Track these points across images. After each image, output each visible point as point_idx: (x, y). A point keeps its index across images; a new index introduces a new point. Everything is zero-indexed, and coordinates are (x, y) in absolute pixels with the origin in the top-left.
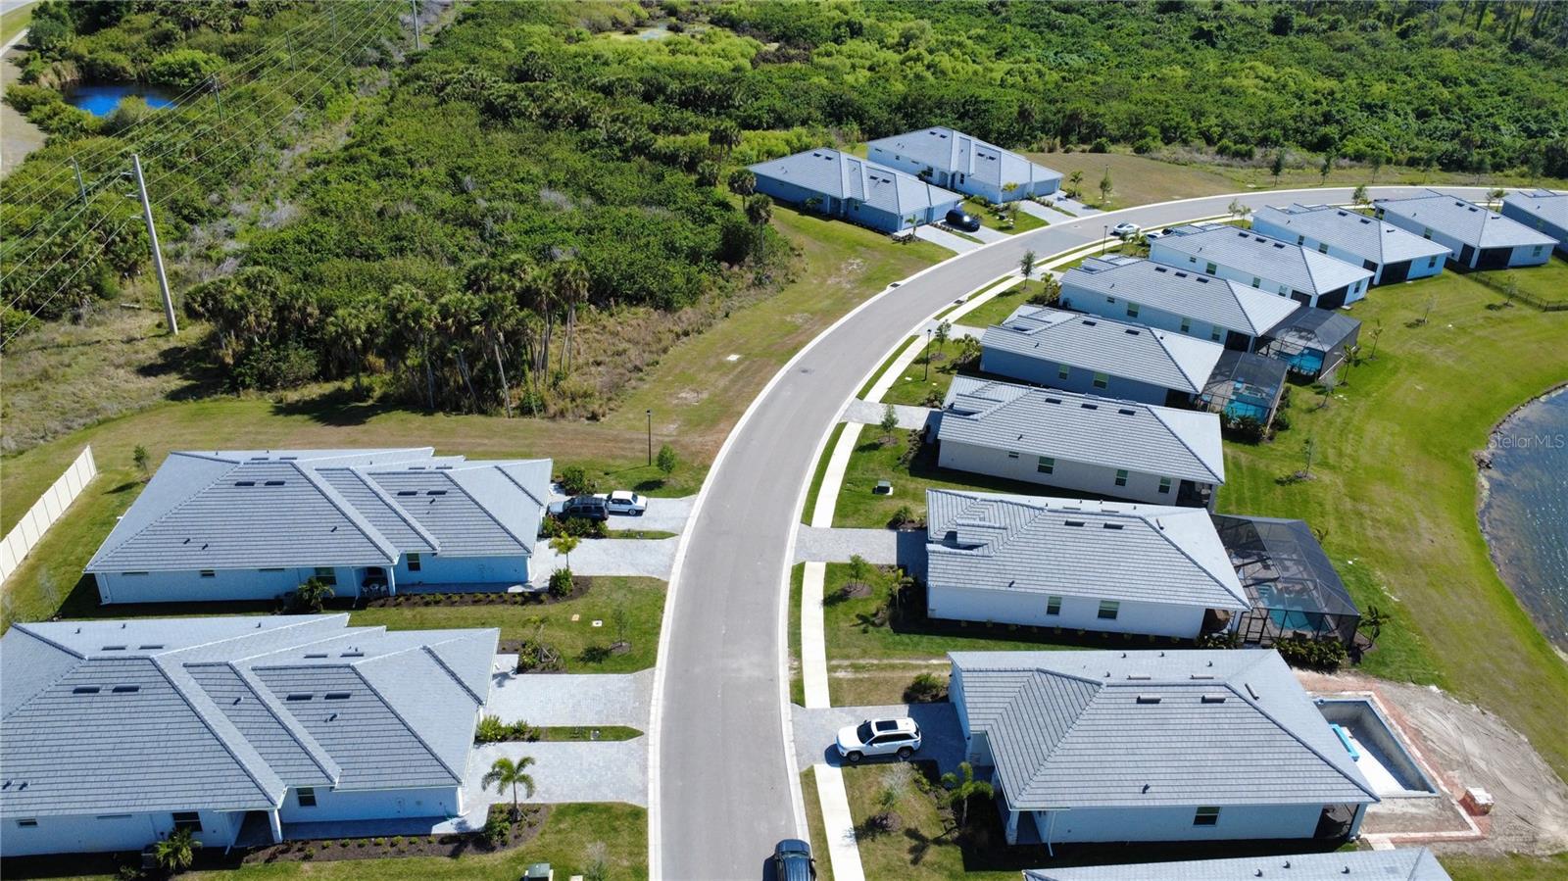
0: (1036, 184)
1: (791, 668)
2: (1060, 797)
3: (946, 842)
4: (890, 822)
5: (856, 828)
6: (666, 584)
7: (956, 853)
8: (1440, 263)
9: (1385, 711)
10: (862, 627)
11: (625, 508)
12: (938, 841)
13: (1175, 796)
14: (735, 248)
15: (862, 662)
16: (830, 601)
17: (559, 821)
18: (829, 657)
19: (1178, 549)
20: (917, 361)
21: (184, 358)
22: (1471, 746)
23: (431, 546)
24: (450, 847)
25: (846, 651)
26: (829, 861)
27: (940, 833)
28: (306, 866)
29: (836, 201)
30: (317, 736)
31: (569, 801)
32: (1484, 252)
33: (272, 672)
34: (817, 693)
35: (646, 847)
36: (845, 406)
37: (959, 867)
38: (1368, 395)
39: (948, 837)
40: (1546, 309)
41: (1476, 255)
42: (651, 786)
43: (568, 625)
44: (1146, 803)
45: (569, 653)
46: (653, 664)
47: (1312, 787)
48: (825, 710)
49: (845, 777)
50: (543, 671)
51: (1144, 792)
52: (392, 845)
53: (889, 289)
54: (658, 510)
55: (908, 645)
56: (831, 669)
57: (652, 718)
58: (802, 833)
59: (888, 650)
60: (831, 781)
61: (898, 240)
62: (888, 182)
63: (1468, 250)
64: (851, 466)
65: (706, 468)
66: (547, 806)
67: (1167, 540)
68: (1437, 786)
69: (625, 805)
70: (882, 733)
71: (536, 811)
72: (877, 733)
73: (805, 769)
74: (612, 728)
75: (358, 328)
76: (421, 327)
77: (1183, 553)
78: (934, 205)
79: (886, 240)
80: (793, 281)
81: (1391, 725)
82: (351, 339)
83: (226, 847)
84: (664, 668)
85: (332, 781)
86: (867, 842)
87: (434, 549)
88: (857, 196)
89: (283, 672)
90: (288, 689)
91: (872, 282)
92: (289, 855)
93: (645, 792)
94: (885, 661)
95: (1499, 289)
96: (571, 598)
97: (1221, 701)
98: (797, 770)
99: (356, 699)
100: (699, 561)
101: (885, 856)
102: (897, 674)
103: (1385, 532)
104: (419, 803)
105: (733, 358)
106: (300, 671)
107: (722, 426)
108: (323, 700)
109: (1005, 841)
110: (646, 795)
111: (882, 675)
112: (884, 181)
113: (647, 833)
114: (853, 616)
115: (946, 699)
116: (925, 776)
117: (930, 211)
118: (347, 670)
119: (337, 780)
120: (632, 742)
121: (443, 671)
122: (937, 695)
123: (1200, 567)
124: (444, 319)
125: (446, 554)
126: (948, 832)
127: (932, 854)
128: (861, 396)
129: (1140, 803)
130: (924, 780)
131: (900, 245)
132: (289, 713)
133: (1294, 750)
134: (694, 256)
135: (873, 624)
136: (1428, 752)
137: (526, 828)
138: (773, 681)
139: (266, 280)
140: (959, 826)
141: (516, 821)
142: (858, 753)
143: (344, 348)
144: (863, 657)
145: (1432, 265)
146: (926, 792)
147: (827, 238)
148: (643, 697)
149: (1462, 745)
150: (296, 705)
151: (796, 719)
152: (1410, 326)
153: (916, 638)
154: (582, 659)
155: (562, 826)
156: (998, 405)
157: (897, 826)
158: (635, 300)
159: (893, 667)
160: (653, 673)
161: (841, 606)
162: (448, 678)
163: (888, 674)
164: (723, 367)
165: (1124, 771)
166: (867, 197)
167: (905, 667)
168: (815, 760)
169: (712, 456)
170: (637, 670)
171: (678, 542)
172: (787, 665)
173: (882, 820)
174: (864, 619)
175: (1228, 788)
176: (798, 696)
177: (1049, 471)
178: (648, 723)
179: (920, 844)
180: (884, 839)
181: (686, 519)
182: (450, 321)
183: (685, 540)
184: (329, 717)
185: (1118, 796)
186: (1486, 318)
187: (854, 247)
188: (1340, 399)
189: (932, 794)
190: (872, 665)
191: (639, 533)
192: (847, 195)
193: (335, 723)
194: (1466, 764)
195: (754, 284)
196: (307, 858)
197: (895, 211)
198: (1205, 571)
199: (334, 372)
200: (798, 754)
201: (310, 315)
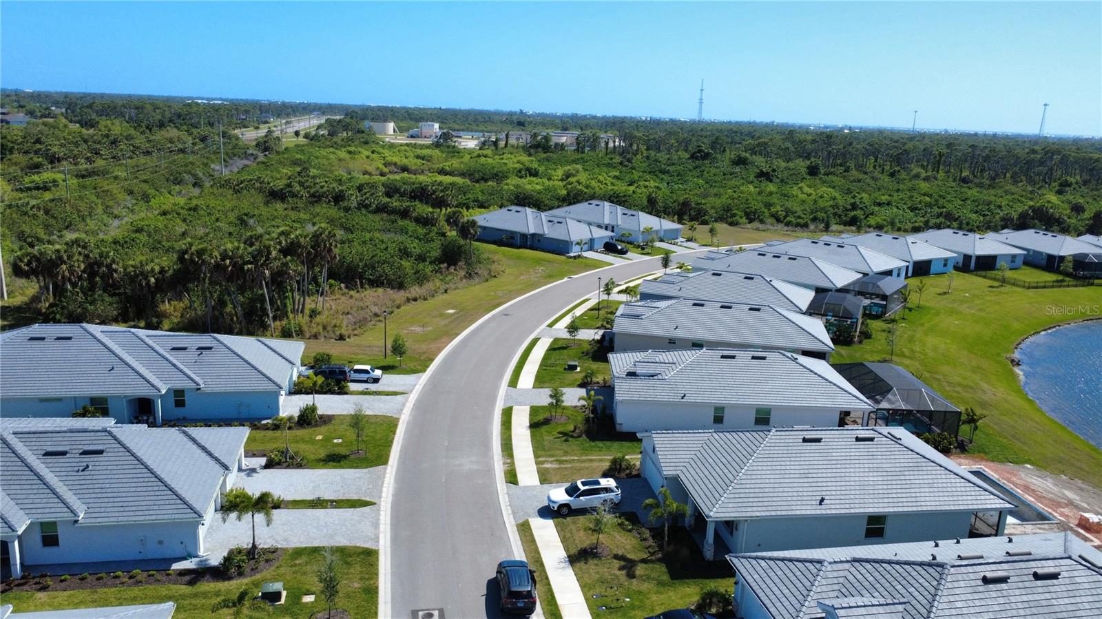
0: (665, 231)
1: (504, 464)
2: (749, 509)
3: (652, 562)
4: (600, 551)
5: (569, 556)
6: (398, 420)
7: (660, 571)
8: (952, 262)
9: (997, 477)
10: (563, 439)
11: (364, 377)
12: (644, 561)
13: (847, 506)
14: (451, 257)
15: (565, 458)
16: (534, 426)
17: (296, 559)
18: (536, 456)
19: (812, 371)
20: (591, 310)
21: (9, 312)
22: (1070, 494)
23: (195, 382)
24: (187, 578)
25: (551, 453)
26: (547, 578)
27: (645, 556)
28: (40, 595)
29: (524, 236)
30: (67, 483)
31: (304, 546)
32: (979, 258)
33: (32, 435)
34: (528, 474)
35: (377, 574)
36: (538, 330)
37: (666, 578)
38: (922, 325)
39: (653, 558)
40: (1029, 288)
41: (973, 260)
42: (381, 536)
43: (314, 442)
44: (824, 512)
45: (312, 457)
46: (385, 462)
47: (960, 498)
48: (535, 486)
49: (556, 526)
50: (288, 467)
51: (820, 504)
52: (131, 578)
53: (566, 279)
54: (390, 381)
55: (602, 447)
56: (537, 463)
57: (384, 495)
58: (519, 554)
59: (585, 451)
60: (546, 532)
61: (571, 257)
62: (561, 223)
63: (967, 258)
64: (545, 358)
65: (432, 360)
66: (284, 550)
67: (801, 365)
68: (1055, 517)
69: (358, 547)
70: (587, 487)
71: (274, 552)
72: (582, 488)
73: (521, 521)
74: (348, 500)
75: (153, 270)
76: (203, 261)
77: (816, 374)
78: (595, 236)
79: (563, 258)
80: (495, 277)
81: (1004, 483)
82: (146, 278)
84: (395, 465)
85: (76, 515)
86: (581, 565)
87: (198, 385)
88: (541, 232)
89: (41, 435)
90: (44, 448)
91: (551, 277)
92: (25, 587)
93: (377, 539)
94: (584, 458)
95: (994, 279)
96: (316, 426)
97: (872, 439)
98: (513, 522)
99: (109, 454)
100: (422, 407)
101: (597, 573)
102: (595, 464)
103: (959, 389)
104: (161, 542)
105: (451, 311)
106: (59, 435)
107: (443, 340)
108: (78, 455)
109: (703, 558)
110: (378, 542)
111: (583, 465)
112: (558, 222)
113: (378, 566)
114: (555, 433)
115: (638, 476)
116: (627, 520)
117: (592, 240)
118: (103, 434)
119: (82, 515)
120: (367, 509)
121: (195, 446)
122: (630, 473)
124: (223, 259)
125: (209, 390)
126: (652, 554)
127: (640, 570)
128: (550, 326)
129: (818, 512)
130: (627, 523)
131: (572, 260)
132: (43, 466)
134: (421, 258)
135: (572, 436)
136: (1040, 498)
137: (262, 563)
138: (490, 472)
139: (82, 244)
140: (661, 548)
141: (254, 558)
142: (566, 505)
143: (141, 285)
144: (564, 456)
145: (945, 262)
146: (630, 531)
147: (519, 258)
148: (378, 484)
149: (1064, 494)
150: (50, 459)
151: (510, 493)
152: (940, 294)
153: (608, 443)
154: (323, 461)
155: (297, 562)
156: (657, 310)
157: (606, 553)
158: (376, 283)
159: (592, 461)
160: (386, 469)
161: (544, 429)
162: (199, 451)
163: (587, 465)
164: (442, 316)
165: (801, 489)
166: (546, 232)
167: (601, 460)
168: (529, 516)
169: (436, 355)
170: (371, 466)
171: (408, 397)
172: (501, 463)
173: (592, 549)
174: (564, 434)
175: (891, 500)
176: (512, 478)
178: (380, 497)
179: (629, 566)
180: (596, 562)
181: (415, 385)
182: (228, 262)
183: (413, 397)
184: (81, 468)
185: (798, 507)
186: (989, 291)
187: (539, 262)
188: (902, 327)
189: (635, 533)
190: (574, 460)
191: (376, 392)
192: (532, 231)
193: (85, 473)
194: (1070, 503)
195: (466, 277)
196: (44, 588)
197: (568, 239)
199: (131, 315)
200: (514, 513)
201: (116, 271)
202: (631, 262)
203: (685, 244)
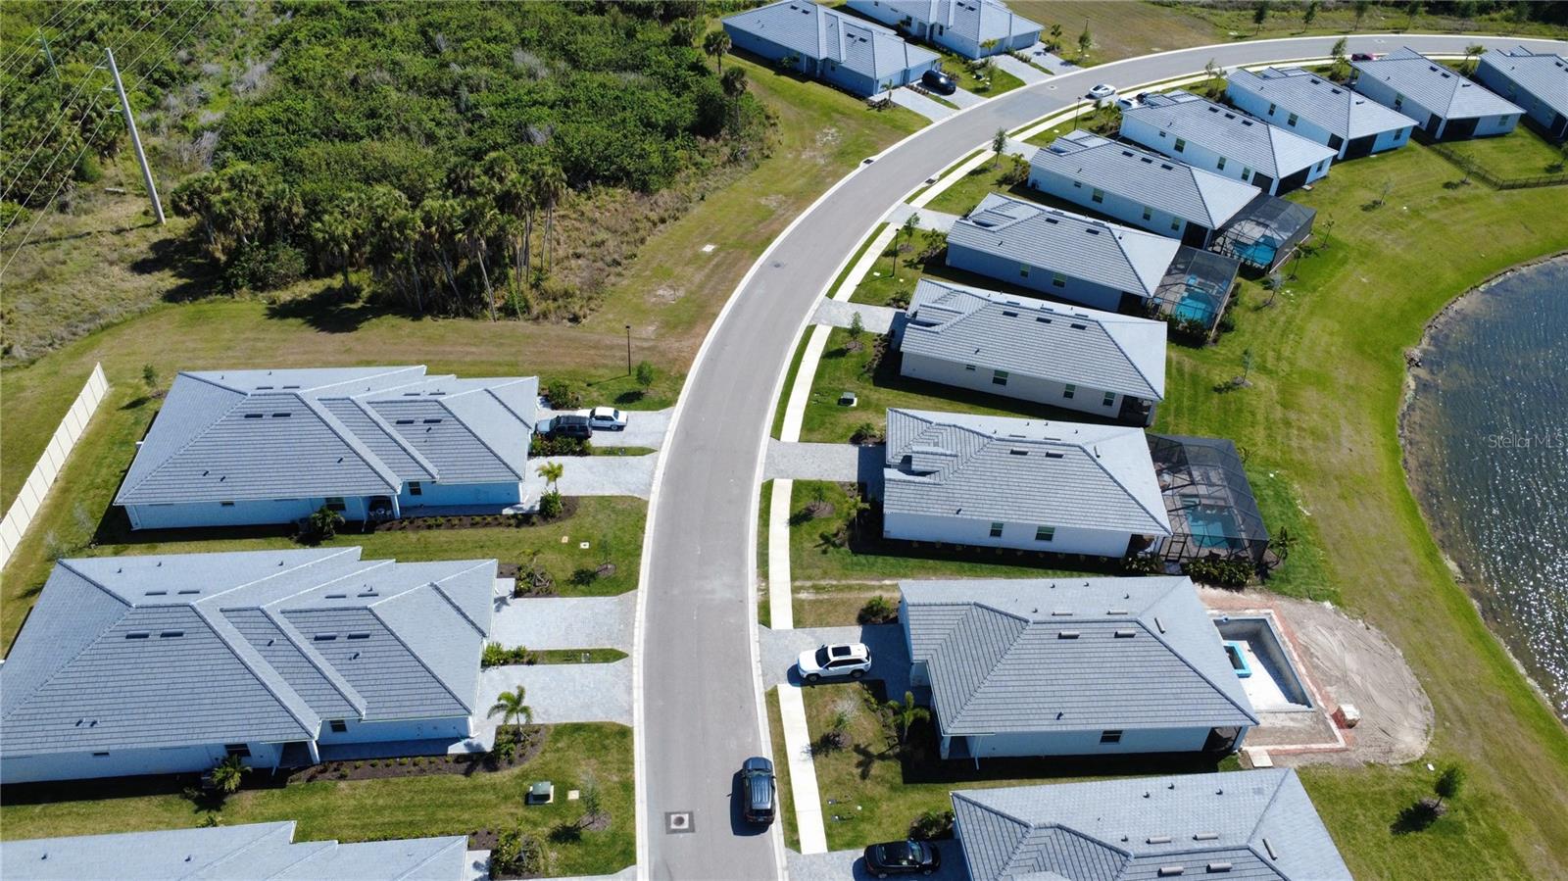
0: (1015, 38)
1: (759, 590)
2: (985, 724)
3: (888, 758)
4: (842, 738)
5: (812, 745)
6: (646, 503)
7: (896, 767)
8: (1406, 135)
9: (1281, 629)
10: (824, 547)
11: (607, 424)
12: (882, 757)
13: (1084, 721)
14: (711, 120)
15: (823, 583)
16: (796, 520)
17: (556, 741)
18: (793, 578)
19: (1111, 477)
20: (887, 254)
22: (1350, 661)
23: (430, 474)
24: (464, 766)
25: (809, 572)
26: (789, 774)
27: (884, 749)
28: (342, 784)
29: (812, 61)
30: (343, 673)
31: (564, 721)
32: (1451, 122)
33: (298, 615)
34: (782, 615)
35: (633, 764)
36: (815, 306)
37: (899, 780)
38: (1315, 289)
39: (891, 752)
40: (1502, 188)
41: (1442, 126)
42: (635, 706)
43: (557, 547)
44: (1064, 728)
45: (561, 576)
46: (635, 586)
47: (1202, 713)
48: (787, 631)
49: (804, 697)
50: (537, 595)
51: (1058, 718)
52: (415, 765)
53: (863, 166)
54: (638, 424)
55: (864, 565)
56: (795, 590)
57: (636, 640)
58: (767, 752)
59: (846, 570)
60: (792, 699)
61: (873, 106)
62: (864, 41)
63: (1435, 120)
64: (819, 375)
65: (683, 377)
66: (546, 726)
67: (1102, 468)
68: (1315, 701)
69: (614, 724)
70: (837, 658)
71: (537, 732)
72: (833, 659)
73: (769, 689)
74: (601, 650)
75: (344, 235)
76: (406, 239)
77: (1115, 481)
78: (911, 65)
79: (862, 106)
80: (768, 157)
81: (1284, 643)
82: (338, 244)
83: (271, 769)
84: (646, 590)
85: (360, 714)
86: (821, 757)
87: (433, 477)
88: (833, 56)
89: (308, 614)
90: (315, 630)
91: (847, 156)
92: (327, 775)
93: (630, 712)
94: (844, 582)
95: (1458, 163)
96: (560, 519)
97: (1132, 636)
98: (762, 690)
99: (376, 638)
100: (676, 479)
101: (836, 770)
102: (853, 595)
103: (1308, 442)
104: (435, 728)
105: (709, 248)
106: (324, 613)
107: (697, 330)
108: (346, 639)
109: (939, 756)
110: (632, 715)
111: (840, 596)
112: (861, 39)
113: (633, 750)
114: (817, 537)
115: (895, 620)
116: (874, 695)
117: (906, 73)
118: (365, 612)
119: (364, 713)
120: (618, 664)
121: (449, 606)
122: (887, 617)
123: (1129, 495)
124: (428, 227)
125: (444, 482)
126: (891, 748)
127: (876, 768)
128: (831, 294)
129: (1054, 729)
130: (873, 700)
131: (874, 111)
132: (317, 652)
133: (1190, 679)
134: (670, 131)
135: (834, 545)
136: (1313, 668)
137: (529, 747)
138: (742, 602)
139: (250, 179)
140: (900, 743)
141: (520, 741)
142: (817, 675)
143: (333, 254)
144: (823, 578)
145: (1397, 137)
146: (874, 711)
147: (803, 102)
148: (628, 622)
149: (1343, 661)
150: (323, 644)
151: (762, 640)
152: (1366, 208)
153: (872, 558)
154: (573, 582)
155: (559, 745)
156: (958, 318)
157: (847, 743)
158: (612, 181)
159: (850, 588)
160: (636, 596)
161: (805, 525)
162: (454, 613)
163: (846, 595)
164: (698, 259)
165: (1042, 700)
166: (843, 58)
167: (861, 588)
168: (778, 680)
169: (688, 364)
170: (622, 592)
171: (657, 458)
172: (756, 586)
173: (835, 736)
174: (826, 539)
175: (1130, 714)
176: (765, 619)
177: (1004, 382)
178: (632, 645)
179: (866, 759)
180: (836, 755)
181: (664, 433)
182: (434, 229)
183: (663, 457)
184: (353, 655)
185: (1035, 722)
186: (1442, 199)
187: (829, 113)
188: (1287, 296)
189: (879, 713)
190: (832, 586)
191: (620, 449)
192: (823, 55)
193: (358, 660)
194: (1344, 680)
195: (730, 161)
196: (343, 777)
197: (871, 75)
198: (1134, 499)
199: (322, 268)
200: (764, 675)
201: (296, 215)
202: (956, 114)
203: (1042, 61)
